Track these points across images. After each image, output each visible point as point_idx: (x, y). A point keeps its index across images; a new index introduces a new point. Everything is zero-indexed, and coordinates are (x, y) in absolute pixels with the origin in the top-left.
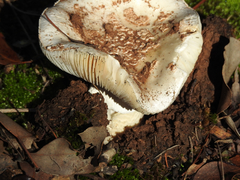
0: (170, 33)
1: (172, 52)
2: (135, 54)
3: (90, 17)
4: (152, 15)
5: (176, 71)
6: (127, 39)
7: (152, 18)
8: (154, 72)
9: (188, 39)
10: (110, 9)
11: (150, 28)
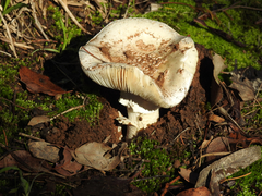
0: (173, 51)
1: (178, 62)
2: (151, 68)
3: (113, 48)
4: (157, 43)
5: (184, 73)
6: (142, 60)
7: (157, 46)
8: (167, 78)
9: (187, 52)
10: (126, 42)
11: (156, 51)
